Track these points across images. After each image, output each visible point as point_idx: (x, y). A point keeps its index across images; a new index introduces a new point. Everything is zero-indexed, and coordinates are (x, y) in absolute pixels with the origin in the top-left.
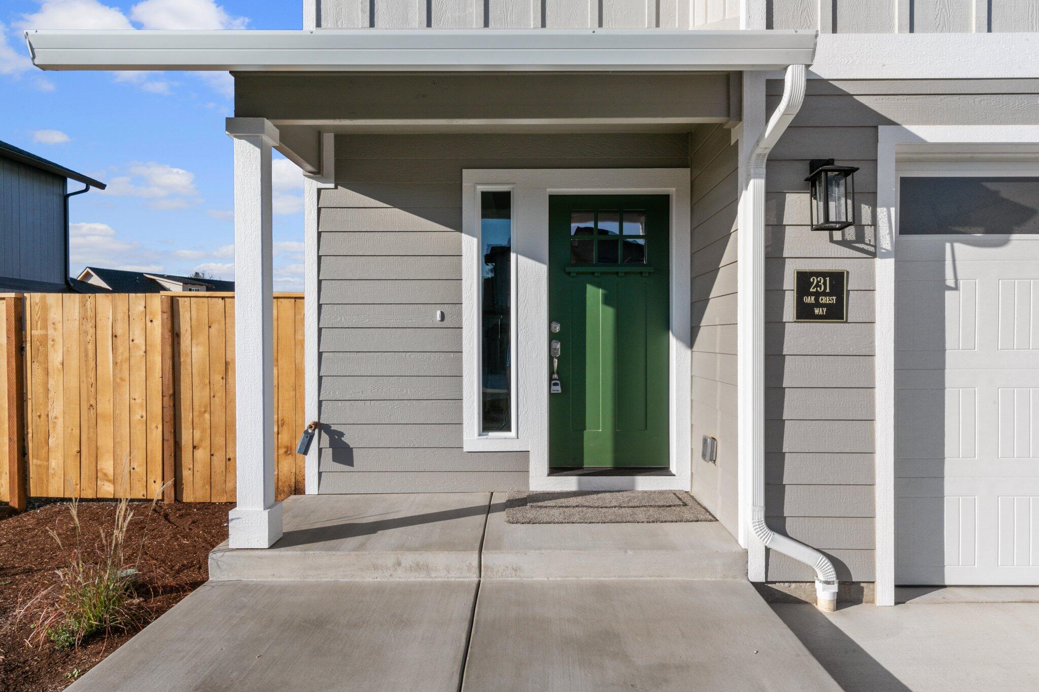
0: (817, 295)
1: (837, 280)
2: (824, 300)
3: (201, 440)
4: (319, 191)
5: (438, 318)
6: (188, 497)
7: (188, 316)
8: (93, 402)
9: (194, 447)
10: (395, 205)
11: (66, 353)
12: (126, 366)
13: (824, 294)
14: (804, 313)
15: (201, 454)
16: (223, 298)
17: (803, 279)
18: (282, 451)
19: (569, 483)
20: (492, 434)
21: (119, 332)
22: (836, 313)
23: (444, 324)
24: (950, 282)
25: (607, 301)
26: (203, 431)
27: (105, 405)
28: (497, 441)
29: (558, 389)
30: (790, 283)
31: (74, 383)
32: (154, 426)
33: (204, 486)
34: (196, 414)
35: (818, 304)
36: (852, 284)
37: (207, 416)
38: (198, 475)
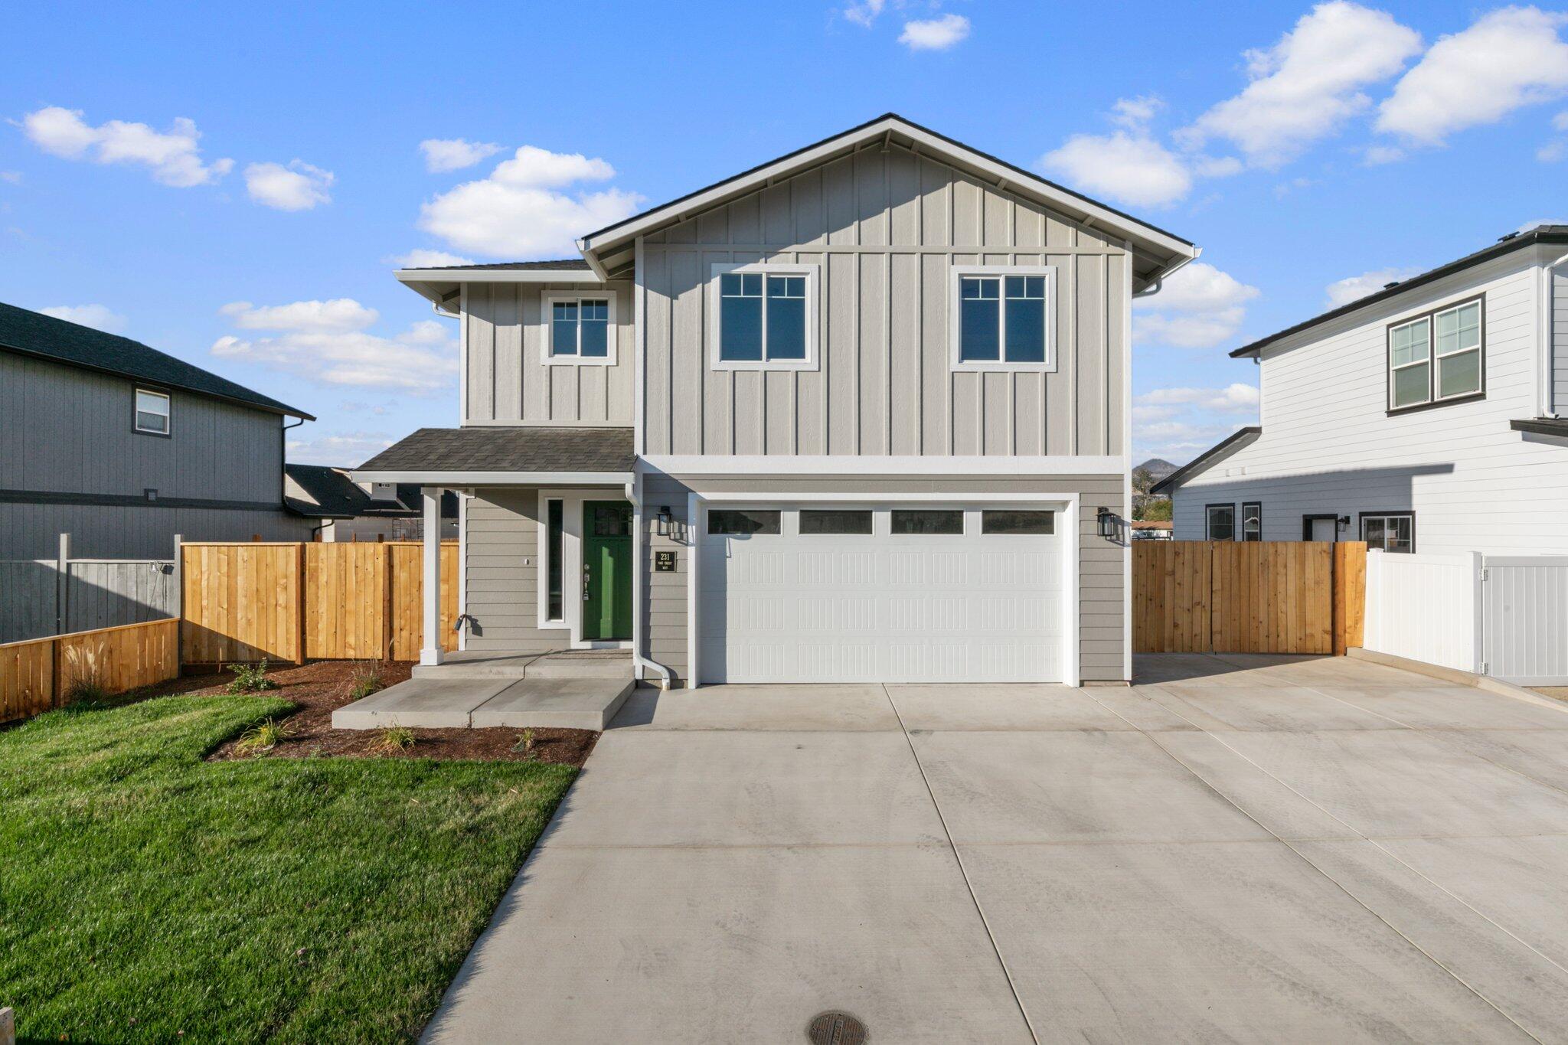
0: (664, 561)
1: (672, 556)
2: (666, 563)
3: (405, 626)
4: (467, 499)
5: (526, 563)
6: (397, 658)
7: (398, 556)
8: (343, 604)
9: (401, 630)
10: (503, 507)
11: (329, 576)
12: (363, 584)
13: (667, 561)
14: (659, 568)
15: (405, 634)
16: (418, 546)
17: (658, 555)
18: (451, 632)
19: (588, 645)
20: (552, 621)
21: (359, 564)
22: (671, 568)
23: (528, 566)
24: (728, 555)
25: (611, 554)
26: (406, 621)
27: (350, 606)
28: (555, 624)
29: (587, 598)
30: (653, 556)
31: (333, 593)
32: (378, 618)
33: (406, 651)
34: (402, 610)
35: (664, 565)
36: (679, 557)
37: (408, 612)
38: (403, 645)
